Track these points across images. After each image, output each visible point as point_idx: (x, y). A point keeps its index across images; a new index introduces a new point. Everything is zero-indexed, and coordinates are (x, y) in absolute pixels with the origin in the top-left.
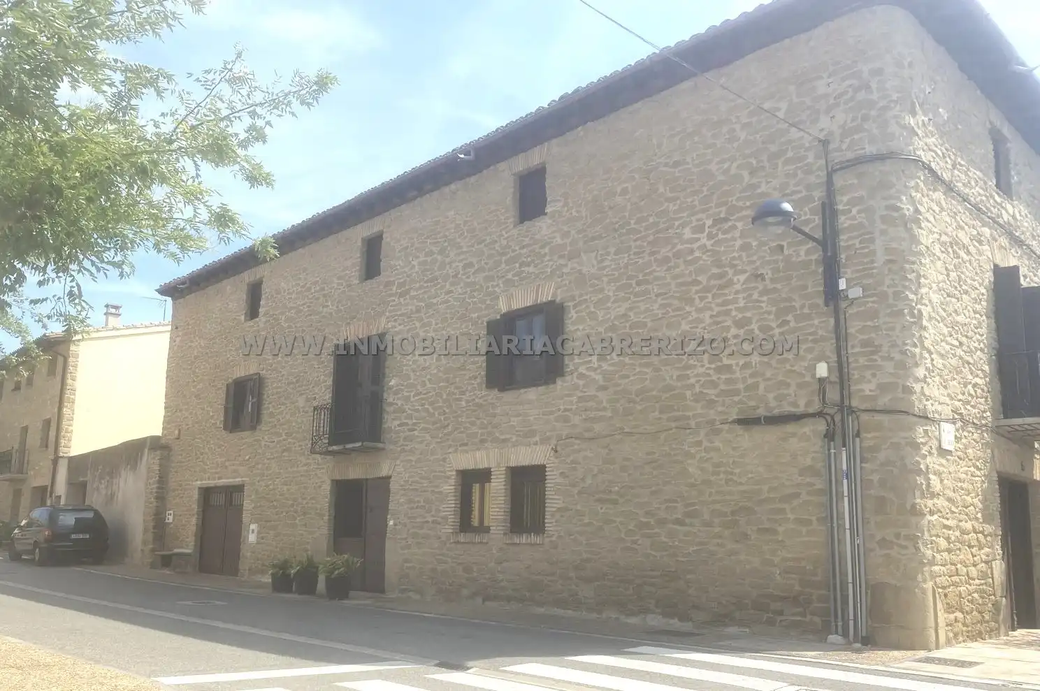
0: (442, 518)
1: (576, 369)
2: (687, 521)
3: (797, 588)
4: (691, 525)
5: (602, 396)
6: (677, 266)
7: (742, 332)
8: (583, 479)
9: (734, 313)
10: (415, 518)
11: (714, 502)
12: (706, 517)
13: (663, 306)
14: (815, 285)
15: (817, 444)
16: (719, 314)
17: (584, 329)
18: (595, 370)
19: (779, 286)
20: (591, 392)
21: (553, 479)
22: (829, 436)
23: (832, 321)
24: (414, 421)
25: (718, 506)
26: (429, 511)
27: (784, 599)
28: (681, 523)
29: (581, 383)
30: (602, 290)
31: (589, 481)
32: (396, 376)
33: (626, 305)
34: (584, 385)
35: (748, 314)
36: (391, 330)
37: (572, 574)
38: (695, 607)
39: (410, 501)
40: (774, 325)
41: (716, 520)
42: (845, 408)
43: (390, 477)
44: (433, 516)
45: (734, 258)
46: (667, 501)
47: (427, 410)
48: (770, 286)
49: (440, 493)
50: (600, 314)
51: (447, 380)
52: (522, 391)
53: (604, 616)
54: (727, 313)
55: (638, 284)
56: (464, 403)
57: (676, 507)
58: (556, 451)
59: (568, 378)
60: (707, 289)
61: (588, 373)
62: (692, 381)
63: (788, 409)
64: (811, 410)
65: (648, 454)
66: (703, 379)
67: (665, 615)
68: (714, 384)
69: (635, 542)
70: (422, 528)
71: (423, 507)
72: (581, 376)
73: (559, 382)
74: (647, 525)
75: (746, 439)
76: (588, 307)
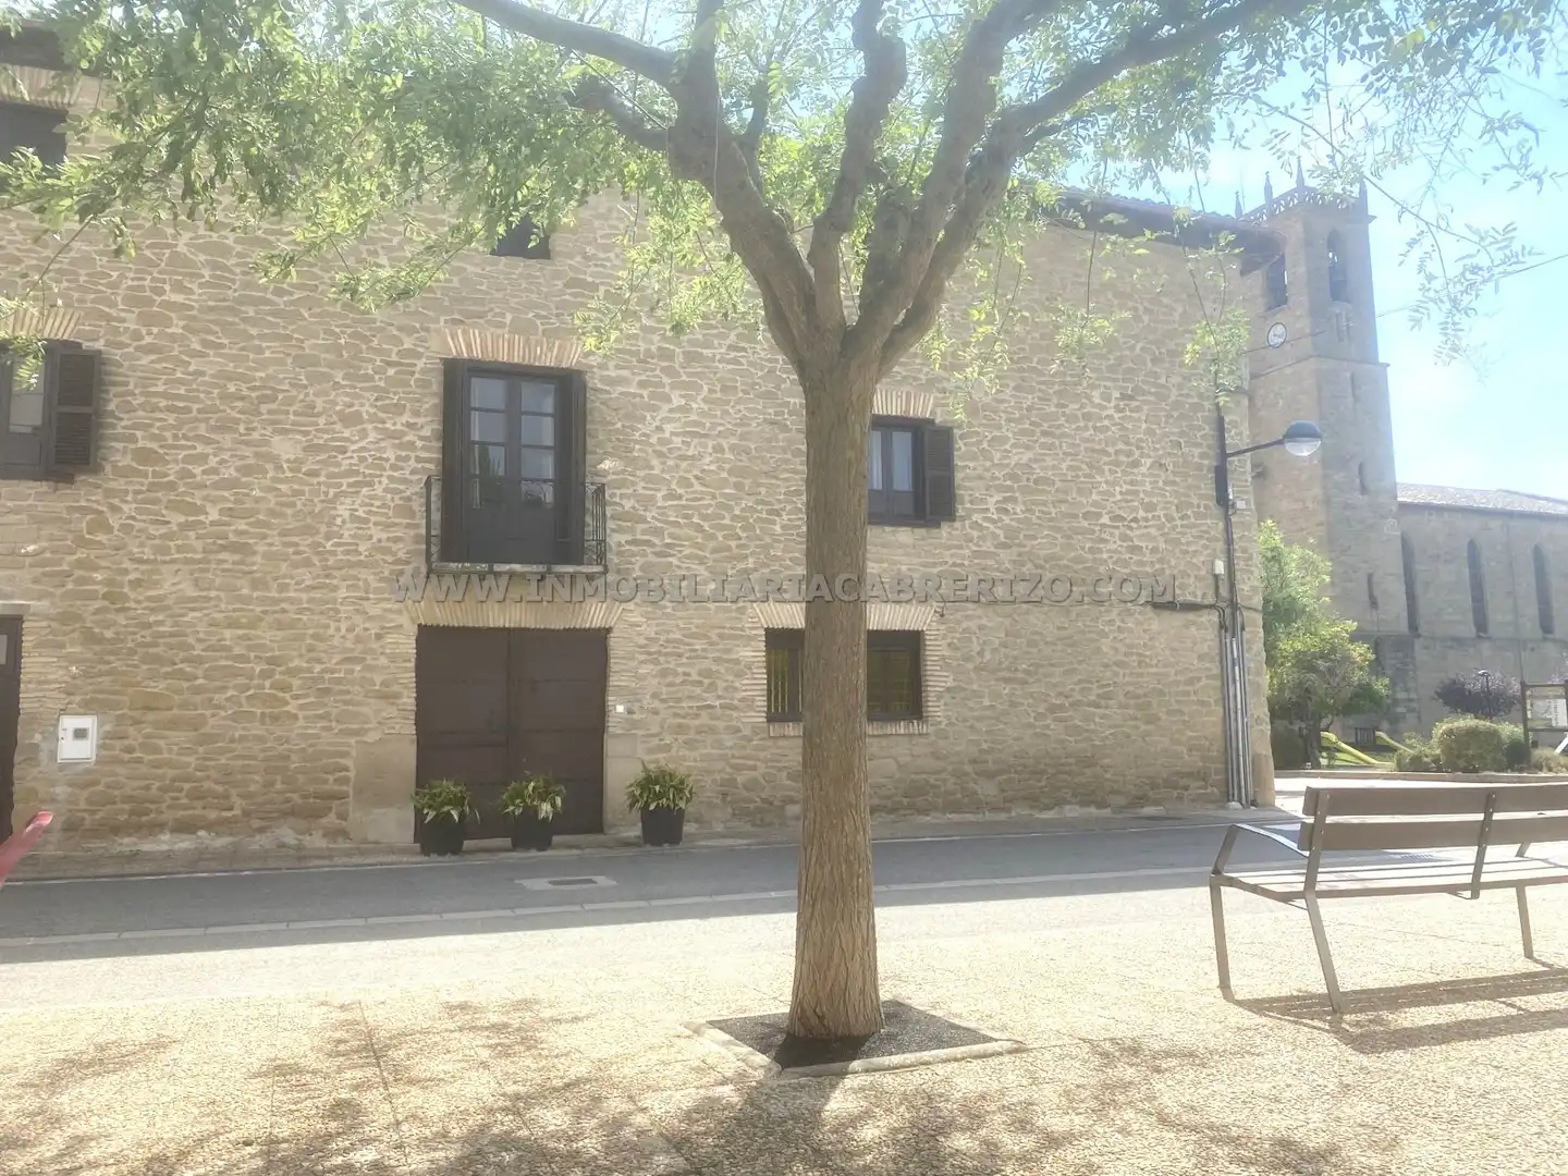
0: (742, 700)
1: (970, 517)
2: (1103, 702)
3: (1201, 764)
4: (1106, 707)
5: (1004, 555)
6: (1086, 428)
7: (1150, 516)
8: (981, 653)
9: (1142, 495)
10: (679, 700)
11: (1129, 683)
12: (1122, 698)
13: (1070, 468)
14: (1208, 488)
15: (1211, 634)
16: (1128, 492)
17: (974, 469)
18: (994, 522)
19: (1178, 479)
20: (988, 546)
21: (936, 651)
22: (1222, 626)
23: (1221, 525)
24: (668, 541)
25: (1131, 688)
26: (712, 687)
27: (1190, 775)
28: (1098, 706)
29: (975, 534)
30: (999, 427)
31: (988, 656)
32: (612, 455)
33: (1030, 455)
34: (979, 537)
35: (1155, 500)
36: (595, 370)
37: (968, 768)
38: (1114, 792)
39: (664, 673)
40: (1176, 515)
41: (1132, 702)
42: (1234, 606)
43: (609, 630)
44: (719, 697)
45: (1141, 440)
46: (1080, 681)
47: (699, 528)
48: (1171, 478)
49: (737, 662)
50: (997, 456)
51: (739, 486)
52: (887, 529)
53: (1013, 814)
54: (1136, 493)
55: (1044, 433)
56: (778, 528)
57: (1090, 689)
58: (942, 616)
59: (957, 524)
60: (1117, 463)
61: (985, 524)
62: (1105, 556)
63: (1190, 598)
64: (1206, 602)
65: (1059, 628)
66: (1116, 557)
67: (1083, 804)
68: (1126, 563)
69: (1047, 727)
70: (697, 716)
71: (700, 683)
72: (976, 526)
73: (945, 529)
74: (1061, 707)
75: (1157, 623)
76: (980, 442)
